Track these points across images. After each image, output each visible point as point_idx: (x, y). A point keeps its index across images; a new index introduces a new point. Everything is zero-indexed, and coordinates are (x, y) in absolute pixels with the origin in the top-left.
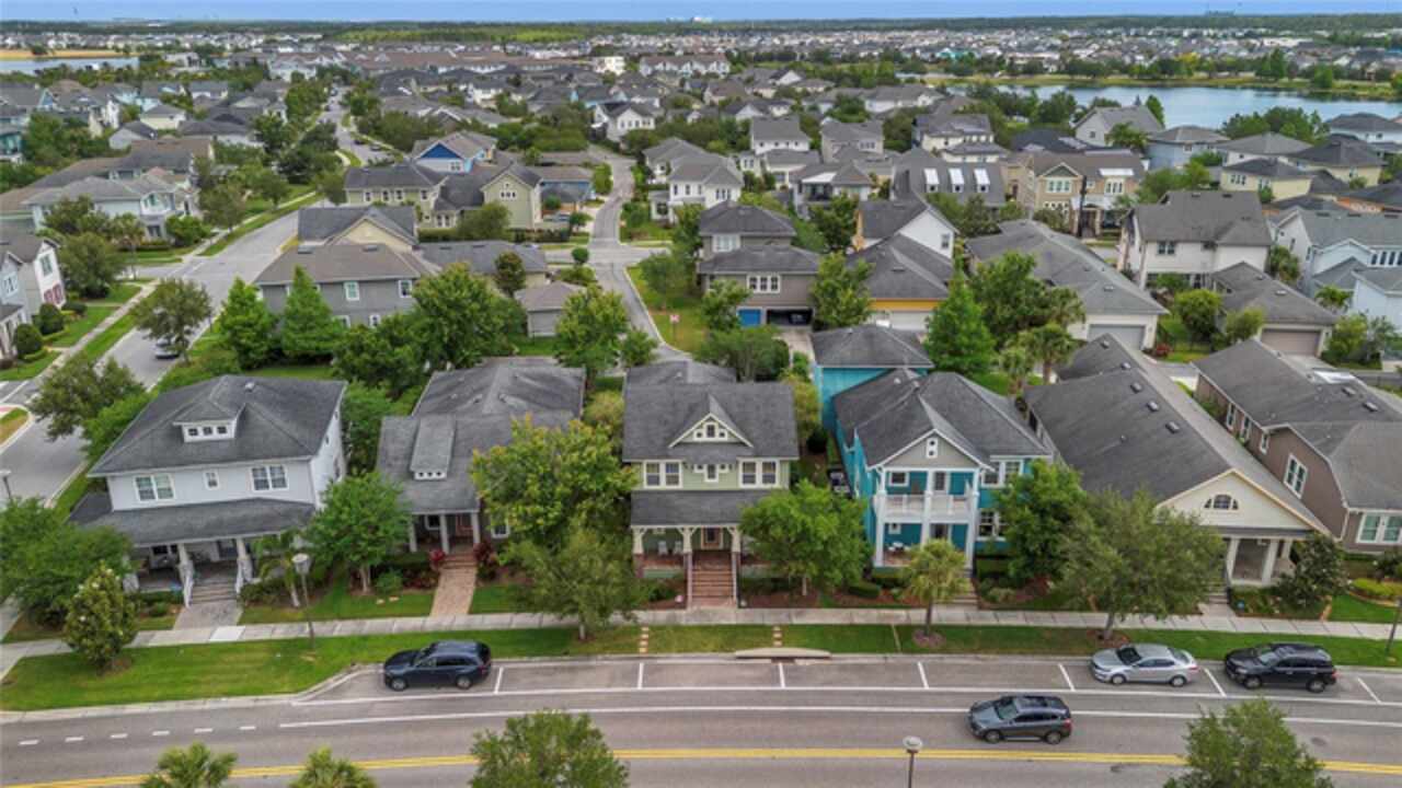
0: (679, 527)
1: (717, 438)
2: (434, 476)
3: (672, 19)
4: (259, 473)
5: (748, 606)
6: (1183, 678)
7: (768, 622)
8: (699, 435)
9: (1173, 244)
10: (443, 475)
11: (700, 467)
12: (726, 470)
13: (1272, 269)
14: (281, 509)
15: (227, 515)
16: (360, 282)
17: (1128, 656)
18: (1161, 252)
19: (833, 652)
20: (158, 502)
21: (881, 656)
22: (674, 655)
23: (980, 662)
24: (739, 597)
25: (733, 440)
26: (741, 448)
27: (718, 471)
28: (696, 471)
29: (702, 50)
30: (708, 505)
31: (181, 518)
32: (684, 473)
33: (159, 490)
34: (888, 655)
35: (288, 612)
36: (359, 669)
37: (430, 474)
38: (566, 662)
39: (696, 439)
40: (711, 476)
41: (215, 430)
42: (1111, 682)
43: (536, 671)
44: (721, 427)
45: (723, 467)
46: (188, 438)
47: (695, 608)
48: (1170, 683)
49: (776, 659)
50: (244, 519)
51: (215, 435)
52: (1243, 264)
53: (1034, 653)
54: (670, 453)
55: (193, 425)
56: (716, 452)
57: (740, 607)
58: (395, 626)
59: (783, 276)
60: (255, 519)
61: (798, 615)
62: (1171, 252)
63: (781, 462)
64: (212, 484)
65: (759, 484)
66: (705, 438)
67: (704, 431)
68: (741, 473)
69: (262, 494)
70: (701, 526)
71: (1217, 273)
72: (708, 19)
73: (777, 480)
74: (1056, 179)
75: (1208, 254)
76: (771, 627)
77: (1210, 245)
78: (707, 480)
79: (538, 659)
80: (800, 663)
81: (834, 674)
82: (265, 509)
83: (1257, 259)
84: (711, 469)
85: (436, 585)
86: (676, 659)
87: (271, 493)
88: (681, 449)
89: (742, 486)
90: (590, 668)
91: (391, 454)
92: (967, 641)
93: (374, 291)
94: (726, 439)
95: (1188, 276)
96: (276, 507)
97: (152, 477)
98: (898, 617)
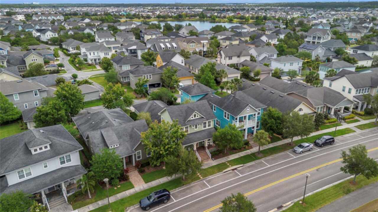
0: (193, 144)
1: (197, 117)
2: (116, 146)
3: (25, 3)
4: (62, 159)
5: (215, 159)
6: (311, 148)
7: (223, 161)
8: (192, 117)
9: (232, 57)
10: (118, 146)
11: (193, 126)
12: (200, 126)
13: (251, 60)
14: (73, 168)
15: (55, 176)
16: (19, 93)
17: (301, 146)
18: (229, 59)
19: (243, 164)
20: (26, 178)
21: (254, 162)
22: (210, 176)
23: (273, 157)
24: (212, 158)
25: (200, 117)
26: (203, 119)
27: (198, 126)
28: (193, 127)
29: (47, 13)
30: (198, 135)
31: (38, 182)
32: (190, 129)
33: (26, 174)
34: (255, 161)
35: (88, 200)
36: (129, 209)
37: (114, 146)
38: (184, 187)
39: (192, 119)
40: (196, 128)
41: (43, 148)
42: (300, 153)
43: (180, 192)
44: (198, 114)
45: (199, 125)
46: (33, 153)
47: (203, 163)
48: (310, 150)
49: (233, 170)
50: (62, 176)
51: (44, 150)
52: (246, 60)
53: (281, 152)
54: (187, 124)
55: (35, 148)
56: (197, 121)
57: (213, 160)
58: (127, 193)
59: (152, 75)
60: (66, 174)
61: (228, 158)
62: (231, 59)
63: (212, 121)
64: (46, 167)
65: (207, 128)
66: (194, 118)
67: (193, 116)
68: (203, 125)
69: (64, 165)
70: (198, 142)
71: (241, 63)
72: (38, 3)
73: (211, 125)
74: (192, 44)
75: (238, 59)
76: (225, 162)
77: (239, 57)
78: (195, 129)
79: (177, 189)
80: (239, 169)
81: (248, 169)
82: (67, 171)
83: (248, 58)
84: (196, 126)
85: (129, 179)
86: (211, 177)
87: (66, 165)
88: (189, 122)
89: (203, 129)
90: (192, 187)
91: (96, 143)
92: (267, 153)
93: (25, 96)
94: (199, 117)
95: (235, 64)
96: (71, 168)
97: (24, 170)
98: (248, 152)
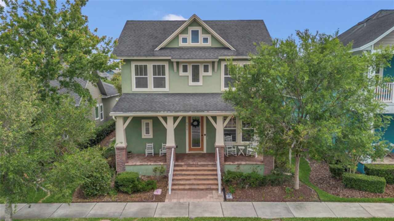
1: (201, 43)
5: (235, 200)
8: (184, 40)
11: (185, 71)
12: (210, 73)
24: (223, 190)
25: (216, 45)
26: (224, 51)
27: (202, 73)
28: (183, 73)
30: (193, 101)
32: (170, 77)
39: (181, 44)
40: (196, 78)
44: (205, 31)
45: (206, 69)
47: (175, 201)
56: (200, 53)
57: (225, 200)
66: (190, 44)
67: (189, 36)
68: (223, 75)
78: (191, 83)
84: (196, 70)
89: (224, 89)
94: (209, 44)
